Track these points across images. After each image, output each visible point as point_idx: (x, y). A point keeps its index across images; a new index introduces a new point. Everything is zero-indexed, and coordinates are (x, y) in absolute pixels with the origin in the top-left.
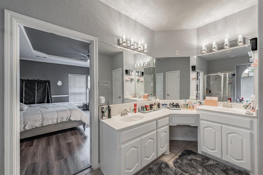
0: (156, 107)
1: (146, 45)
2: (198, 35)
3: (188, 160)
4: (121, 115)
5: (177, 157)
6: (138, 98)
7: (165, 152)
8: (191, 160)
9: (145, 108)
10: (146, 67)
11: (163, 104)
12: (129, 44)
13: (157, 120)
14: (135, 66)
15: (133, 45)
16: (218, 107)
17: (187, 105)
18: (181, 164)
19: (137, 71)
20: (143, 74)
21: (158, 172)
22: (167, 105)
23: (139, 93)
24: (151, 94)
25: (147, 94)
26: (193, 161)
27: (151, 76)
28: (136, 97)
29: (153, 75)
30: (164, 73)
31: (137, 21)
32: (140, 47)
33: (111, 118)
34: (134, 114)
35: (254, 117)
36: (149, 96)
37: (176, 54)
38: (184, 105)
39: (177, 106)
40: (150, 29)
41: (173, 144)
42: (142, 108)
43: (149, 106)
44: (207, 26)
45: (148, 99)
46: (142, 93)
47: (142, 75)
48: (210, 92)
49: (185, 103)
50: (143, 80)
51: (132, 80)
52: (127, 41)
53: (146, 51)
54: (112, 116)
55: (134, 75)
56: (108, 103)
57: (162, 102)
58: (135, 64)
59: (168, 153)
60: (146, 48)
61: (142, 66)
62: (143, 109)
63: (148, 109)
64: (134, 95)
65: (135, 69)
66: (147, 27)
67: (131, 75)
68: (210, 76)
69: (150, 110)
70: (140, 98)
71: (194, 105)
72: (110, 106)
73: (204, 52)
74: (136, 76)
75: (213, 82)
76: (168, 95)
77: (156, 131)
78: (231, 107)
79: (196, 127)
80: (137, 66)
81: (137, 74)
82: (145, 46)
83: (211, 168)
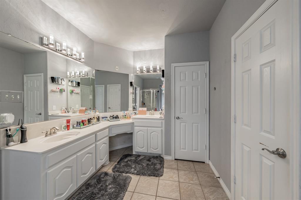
0: (96, 121)
1: (83, 53)
2: (134, 57)
3: (125, 162)
4: (46, 136)
5: (116, 163)
6: (71, 113)
7: (105, 163)
8: (127, 162)
9: (82, 123)
10: (83, 77)
11: (103, 117)
12: (59, 48)
13: (95, 133)
14: (67, 73)
15: (65, 50)
16: (146, 115)
17: (125, 116)
18: (119, 168)
19: (70, 80)
20: (78, 84)
21: (97, 183)
22: (107, 118)
23: (73, 108)
24: (90, 108)
25: (84, 108)
26: (129, 162)
27: (90, 87)
28: (68, 112)
29: (92, 86)
30: (105, 86)
31: (72, 23)
32: (75, 55)
33: (27, 142)
34: (67, 132)
35: (163, 119)
36: (87, 110)
37: (116, 70)
38: (123, 116)
39: (117, 117)
40: (88, 37)
41: (112, 154)
42: (77, 124)
43: (87, 120)
44: (140, 52)
45: (86, 113)
46: (78, 107)
47: (77, 86)
48: (144, 104)
49: (124, 114)
50: (79, 92)
51: (61, 91)
52: (55, 43)
53: (83, 60)
54: (28, 140)
55: (65, 84)
56: (20, 122)
57: (101, 115)
58: (67, 71)
59: (108, 162)
60: (84, 57)
61: (78, 75)
62: (79, 124)
63: (85, 124)
64: (65, 110)
65: (67, 78)
66: (85, 35)
67: (60, 84)
68: (144, 91)
69: (88, 124)
70: (74, 112)
71: (131, 115)
72: (24, 126)
73: (138, 72)
74: (68, 86)
75: (147, 96)
76: (110, 108)
77: (95, 145)
78: (154, 115)
79: (132, 134)
80: (70, 74)
81: (70, 84)
82: (82, 55)
83: (141, 162)
